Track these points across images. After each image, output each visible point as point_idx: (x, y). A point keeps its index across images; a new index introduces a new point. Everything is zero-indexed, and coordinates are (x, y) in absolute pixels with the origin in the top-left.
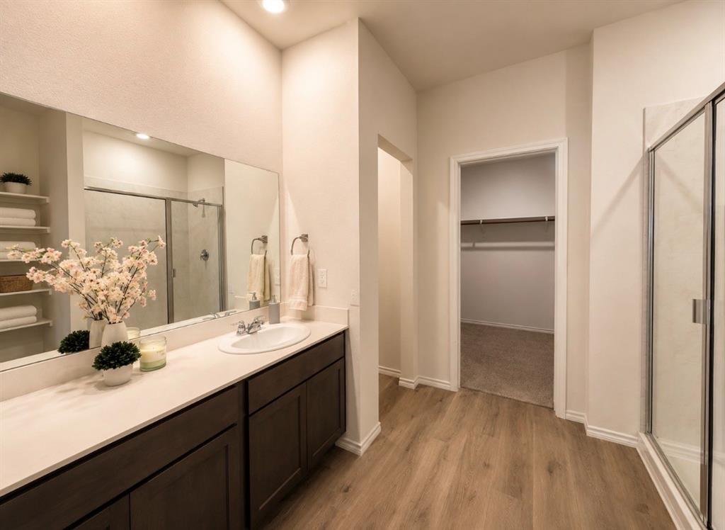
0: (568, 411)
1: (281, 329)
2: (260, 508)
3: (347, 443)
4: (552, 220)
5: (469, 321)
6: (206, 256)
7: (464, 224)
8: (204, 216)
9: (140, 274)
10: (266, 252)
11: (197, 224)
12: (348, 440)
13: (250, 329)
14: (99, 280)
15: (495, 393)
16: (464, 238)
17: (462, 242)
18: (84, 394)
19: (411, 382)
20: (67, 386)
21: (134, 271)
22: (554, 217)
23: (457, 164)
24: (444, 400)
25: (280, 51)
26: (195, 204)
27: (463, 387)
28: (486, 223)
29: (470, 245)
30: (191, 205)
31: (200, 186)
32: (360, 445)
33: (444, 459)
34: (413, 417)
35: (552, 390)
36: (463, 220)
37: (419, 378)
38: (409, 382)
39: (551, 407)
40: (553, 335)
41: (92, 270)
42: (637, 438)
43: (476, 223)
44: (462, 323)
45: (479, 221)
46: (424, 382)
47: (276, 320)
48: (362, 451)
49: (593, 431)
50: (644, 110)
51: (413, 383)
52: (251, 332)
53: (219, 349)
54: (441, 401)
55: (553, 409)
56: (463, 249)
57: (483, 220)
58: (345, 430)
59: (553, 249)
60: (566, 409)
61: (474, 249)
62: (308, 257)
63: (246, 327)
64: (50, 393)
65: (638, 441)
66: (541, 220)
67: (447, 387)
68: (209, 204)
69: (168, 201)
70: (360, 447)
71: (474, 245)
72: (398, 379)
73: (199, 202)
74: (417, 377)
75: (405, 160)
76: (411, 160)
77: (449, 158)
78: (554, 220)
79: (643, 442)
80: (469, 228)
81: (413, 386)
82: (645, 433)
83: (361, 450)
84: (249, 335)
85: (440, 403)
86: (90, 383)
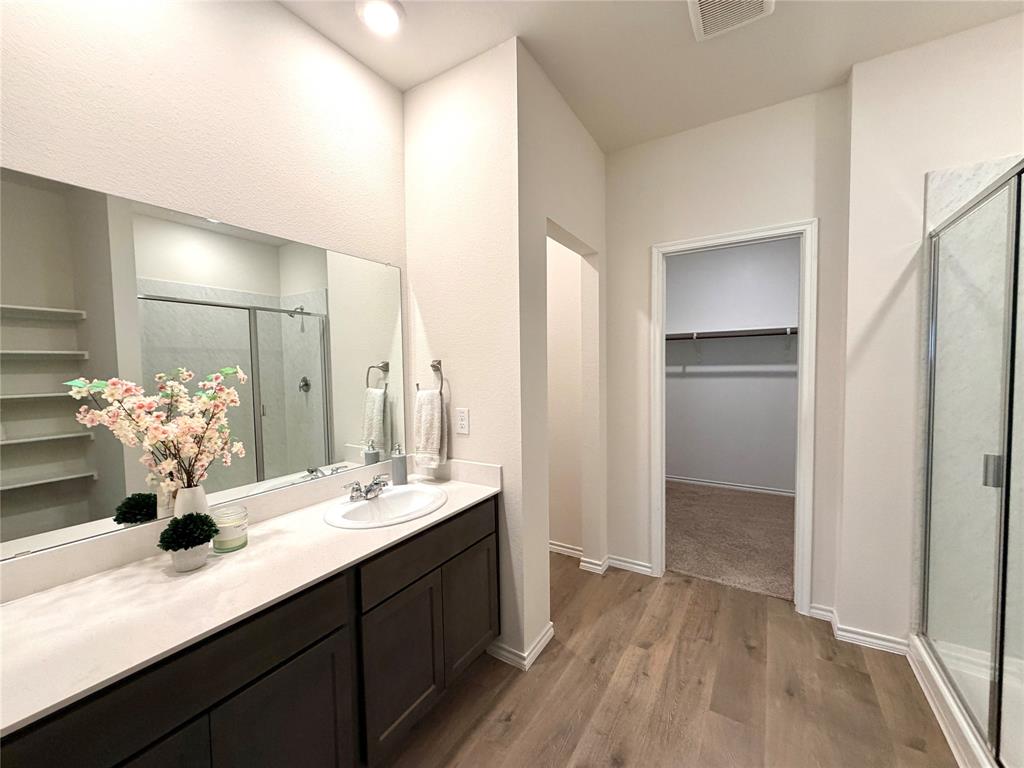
0: (813, 605)
1: (410, 493)
2: (381, 738)
3: (504, 652)
4: (795, 332)
5: (677, 479)
6: (306, 385)
7: (670, 339)
8: (303, 330)
9: (219, 418)
10: (386, 385)
11: (295, 341)
12: (504, 646)
13: (369, 492)
14: (165, 428)
15: (714, 580)
16: (670, 359)
17: (667, 364)
18: (149, 582)
19: (596, 564)
20: (126, 570)
21: (209, 415)
22: (796, 329)
23: (661, 255)
24: (643, 590)
25: (402, 93)
26: (291, 314)
27: (668, 571)
28: (702, 337)
29: (679, 369)
30: (285, 316)
31: (297, 288)
32: (525, 655)
33: (645, 674)
34: (600, 614)
35: (792, 575)
36: (669, 333)
37: (609, 558)
38: (595, 564)
39: (790, 598)
40: (793, 499)
41: (155, 414)
42: (905, 641)
43: (688, 337)
44: (667, 482)
45: (692, 334)
46: (617, 564)
47: (402, 480)
48: (527, 663)
49: (845, 632)
50: (927, 176)
51: (599, 565)
52: (369, 496)
53: (325, 521)
54: (639, 590)
55: (792, 601)
56: (669, 375)
57: (698, 334)
58: (500, 633)
59: (794, 375)
60: (811, 603)
61: (683, 375)
62: (441, 394)
63: (363, 489)
64: (104, 581)
65: (908, 646)
66: (781, 333)
67: (647, 571)
68: (309, 314)
69: (252, 311)
70: (524, 659)
71: (684, 368)
72: (579, 561)
73: (295, 312)
74: (606, 557)
75: (588, 254)
76: (597, 253)
77: (651, 248)
78: (796, 333)
79: (915, 647)
80: (678, 345)
81: (600, 570)
82: (917, 635)
83: (525, 663)
84: (367, 502)
85: (639, 593)
86: (157, 567)
